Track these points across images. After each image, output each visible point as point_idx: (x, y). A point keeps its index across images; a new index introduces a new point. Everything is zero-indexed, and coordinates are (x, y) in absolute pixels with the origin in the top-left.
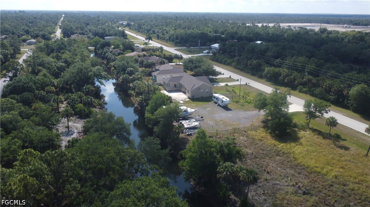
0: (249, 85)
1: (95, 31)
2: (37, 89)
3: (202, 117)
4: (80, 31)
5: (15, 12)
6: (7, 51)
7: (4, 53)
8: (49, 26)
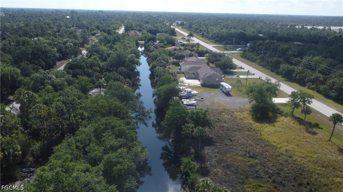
0: (262, 78)
1: (150, 28)
2: (87, 67)
3: (202, 99)
4: (138, 28)
5: (96, 12)
6: (77, 41)
7: (74, 42)
8: (116, 23)
